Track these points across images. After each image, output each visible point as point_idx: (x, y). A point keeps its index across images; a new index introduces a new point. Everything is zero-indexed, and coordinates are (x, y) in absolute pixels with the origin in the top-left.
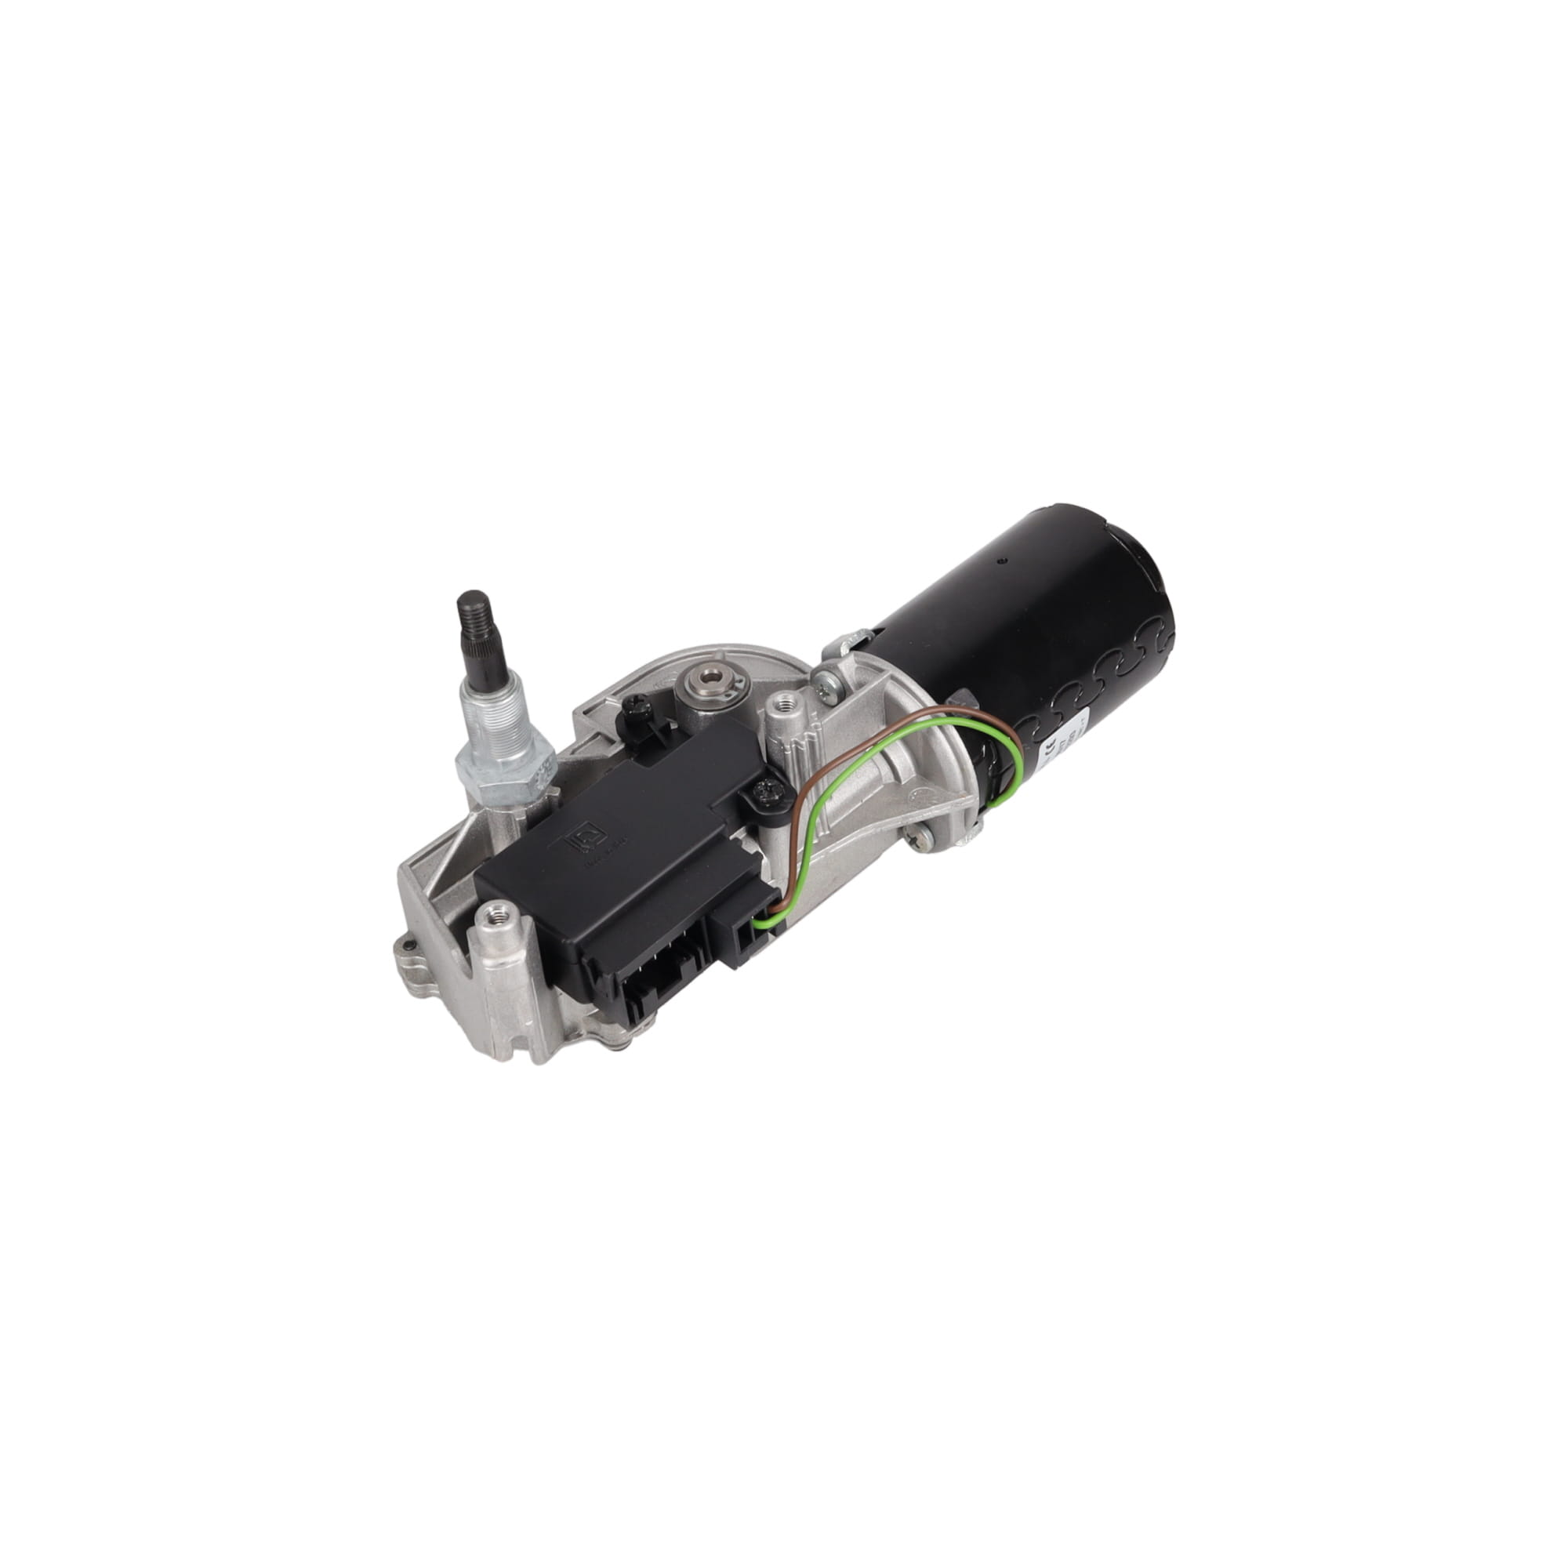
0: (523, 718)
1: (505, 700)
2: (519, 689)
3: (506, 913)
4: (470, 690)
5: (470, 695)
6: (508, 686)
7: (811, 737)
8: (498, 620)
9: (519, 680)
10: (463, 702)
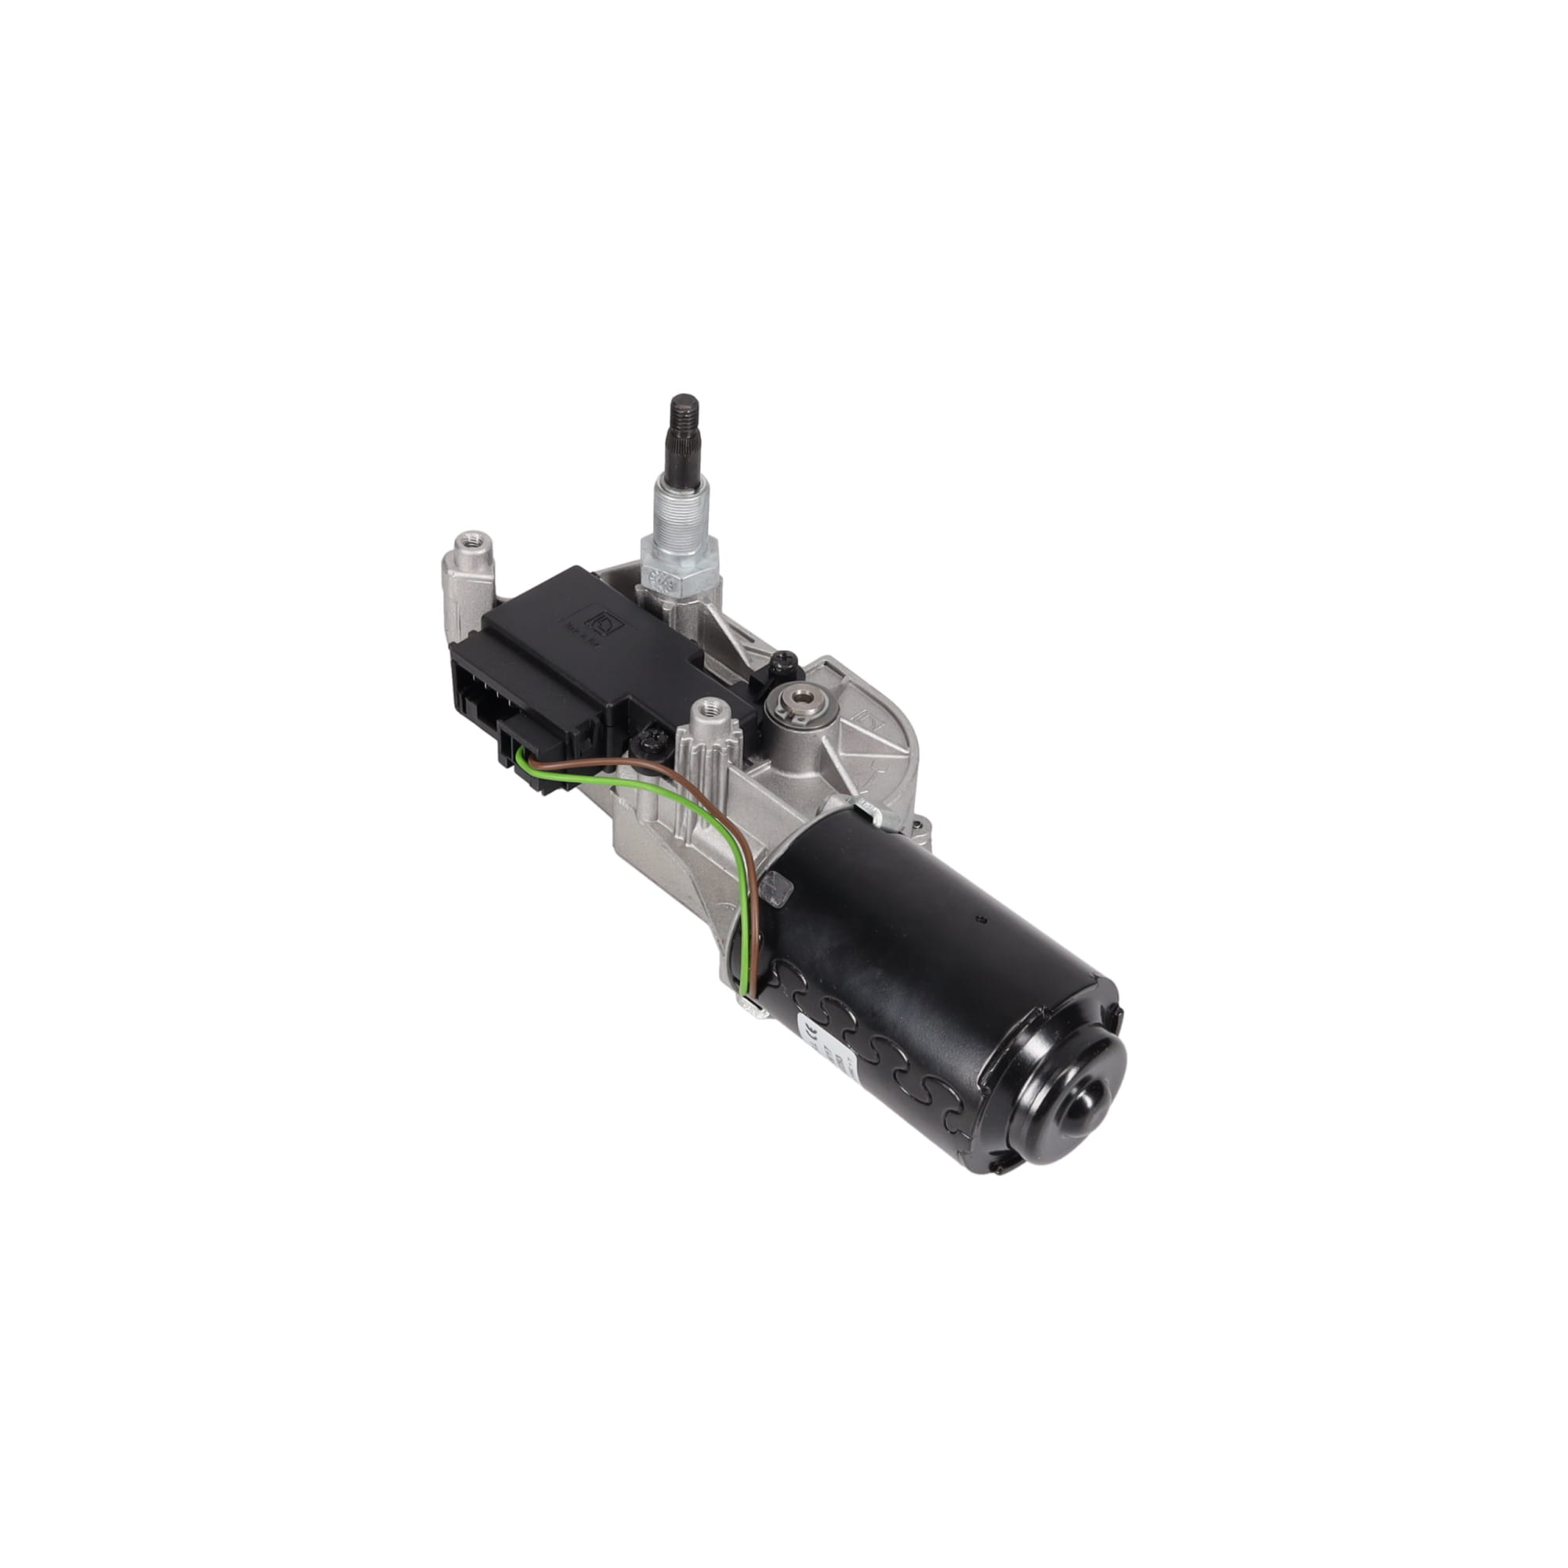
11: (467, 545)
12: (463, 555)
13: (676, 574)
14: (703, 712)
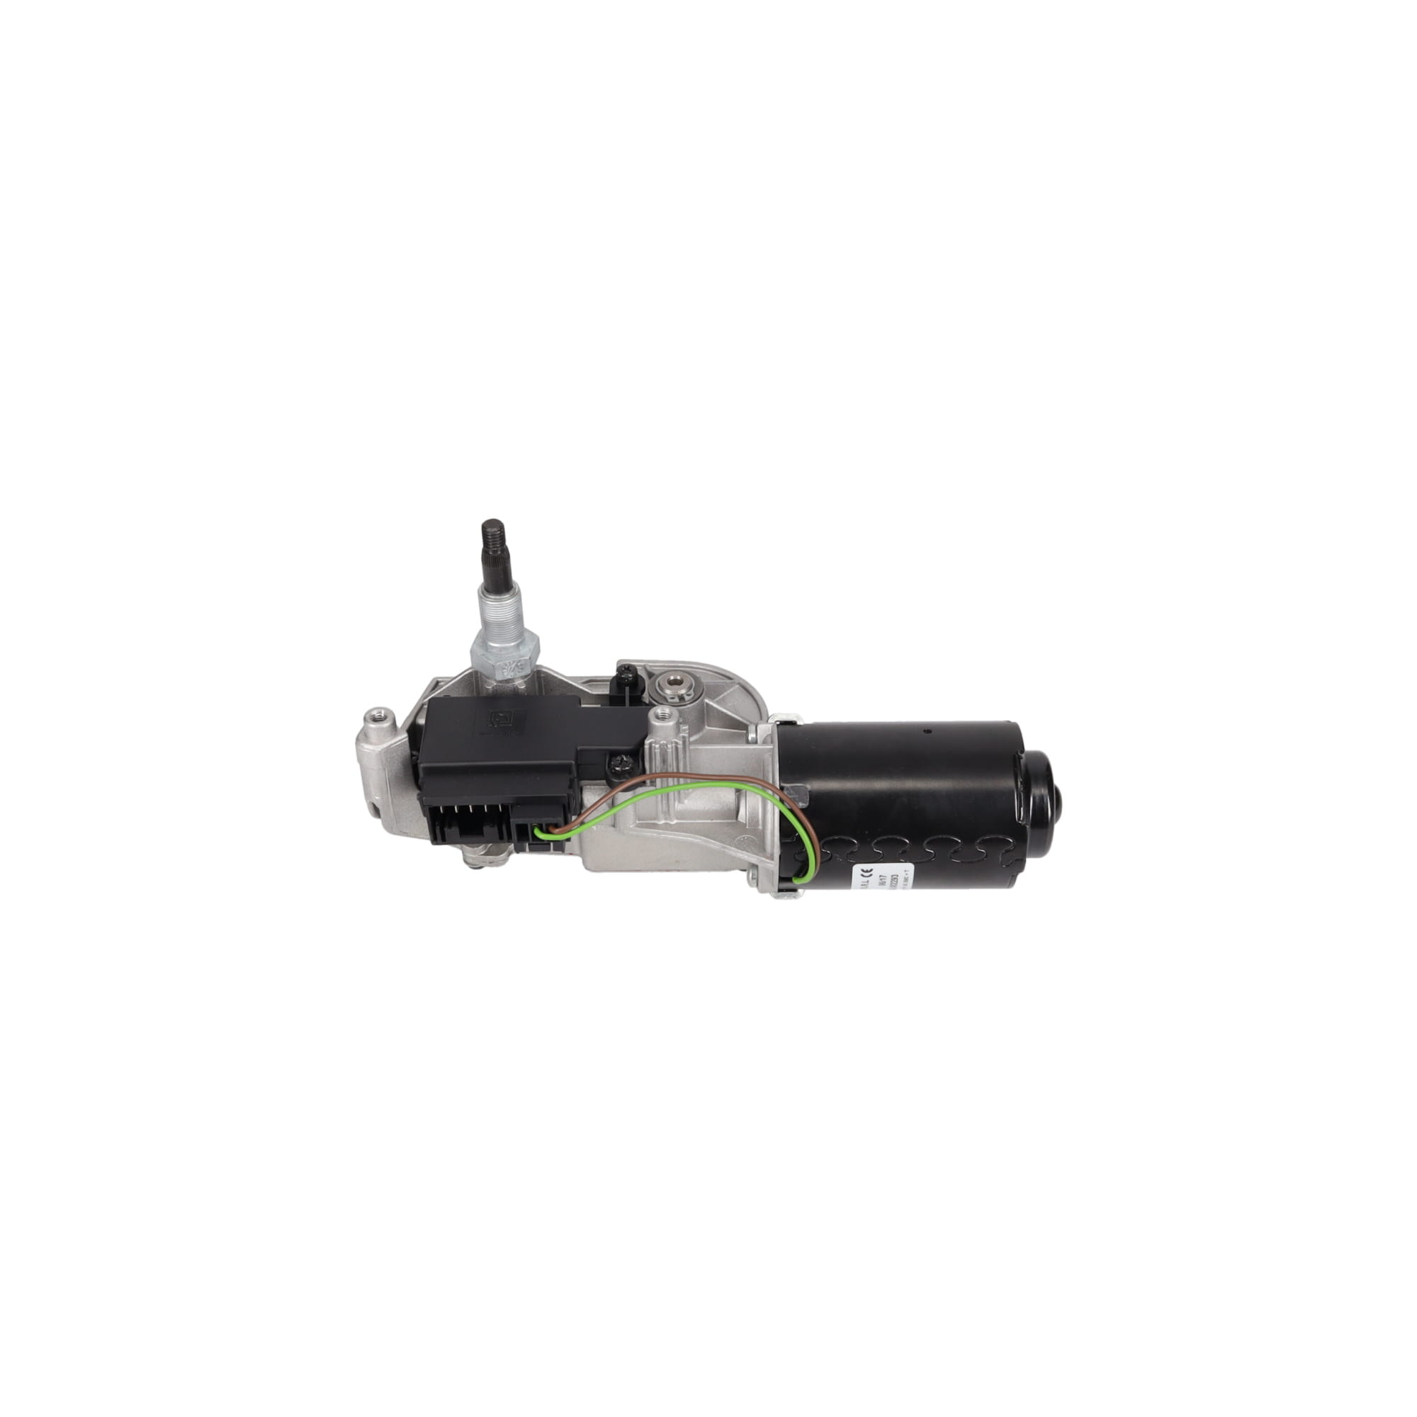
0: (519, 618)
1: (507, 601)
2: (518, 594)
3: (385, 715)
4: (485, 592)
5: (485, 596)
6: (511, 593)
7: (676, 743)
8: (509, 543)
9: (519, 591)
10: (480, 598)
11: (375, 720)
12: (372, 728)
13: (523, 656)
14: (657, 717)
